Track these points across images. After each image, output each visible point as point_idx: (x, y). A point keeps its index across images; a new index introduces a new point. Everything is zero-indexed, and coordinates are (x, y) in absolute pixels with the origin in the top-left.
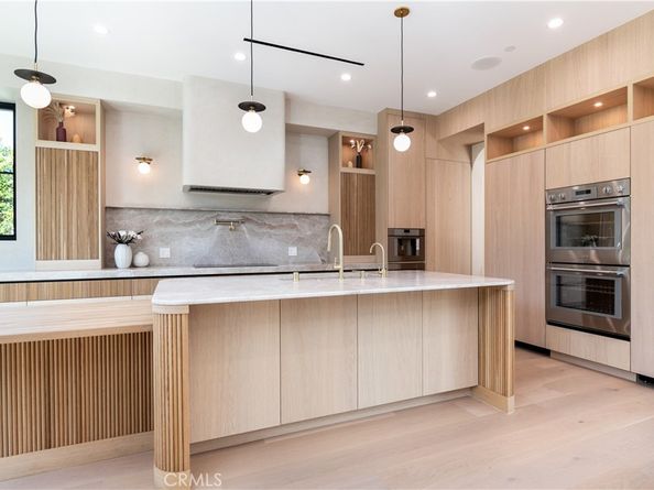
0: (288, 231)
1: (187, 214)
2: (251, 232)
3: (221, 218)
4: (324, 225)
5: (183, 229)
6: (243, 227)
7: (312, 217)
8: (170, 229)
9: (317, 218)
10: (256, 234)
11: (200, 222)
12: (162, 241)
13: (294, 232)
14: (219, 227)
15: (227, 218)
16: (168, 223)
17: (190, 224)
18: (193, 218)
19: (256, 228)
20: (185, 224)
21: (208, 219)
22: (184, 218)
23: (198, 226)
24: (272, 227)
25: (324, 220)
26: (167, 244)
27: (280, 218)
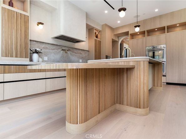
0: (79, 55)
1: (53, 46)
2: (71, 54)
3: (63, 48)
4: (87, 54)
5: (51, 51)
6: (69, 52)
7: (85, 51)
8: (47, 50)
9: (86, 51)
10: (72, 55)
11: (57, 49)
12: (45, 54)
13: (81, 55)
14: (62, 51)
15: (64, 49)
16: (47, 48)
17: (54, 49)
18: (54, 47)
19: (71, 53)
20: (52, 49)
21: (59, 48)
22: (52, 47)
23: (56, 50)
24: (76, 53)
25: (88, 52)
26: (46, 56)
27: (78, 51)
